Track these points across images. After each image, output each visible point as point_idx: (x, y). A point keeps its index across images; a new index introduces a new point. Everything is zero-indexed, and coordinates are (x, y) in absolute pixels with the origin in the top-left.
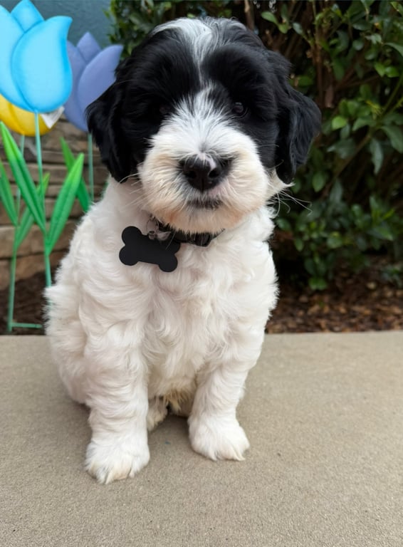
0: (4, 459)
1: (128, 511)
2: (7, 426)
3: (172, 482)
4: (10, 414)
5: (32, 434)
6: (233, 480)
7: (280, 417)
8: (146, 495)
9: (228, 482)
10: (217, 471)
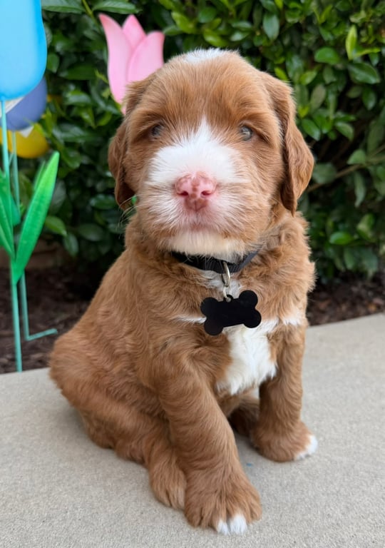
0: (97, 513)
1: (265, 538)
2: (70, 478)
3: (284, 501)
4: (61, 465)
5: (105, 481)
6: (337, 489)
7: (333, 420)
8: (270, 519)
9: (334, 491)
10: (317, 484)
